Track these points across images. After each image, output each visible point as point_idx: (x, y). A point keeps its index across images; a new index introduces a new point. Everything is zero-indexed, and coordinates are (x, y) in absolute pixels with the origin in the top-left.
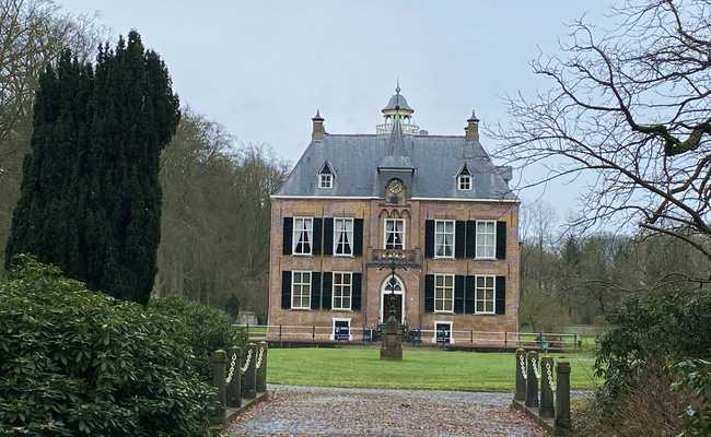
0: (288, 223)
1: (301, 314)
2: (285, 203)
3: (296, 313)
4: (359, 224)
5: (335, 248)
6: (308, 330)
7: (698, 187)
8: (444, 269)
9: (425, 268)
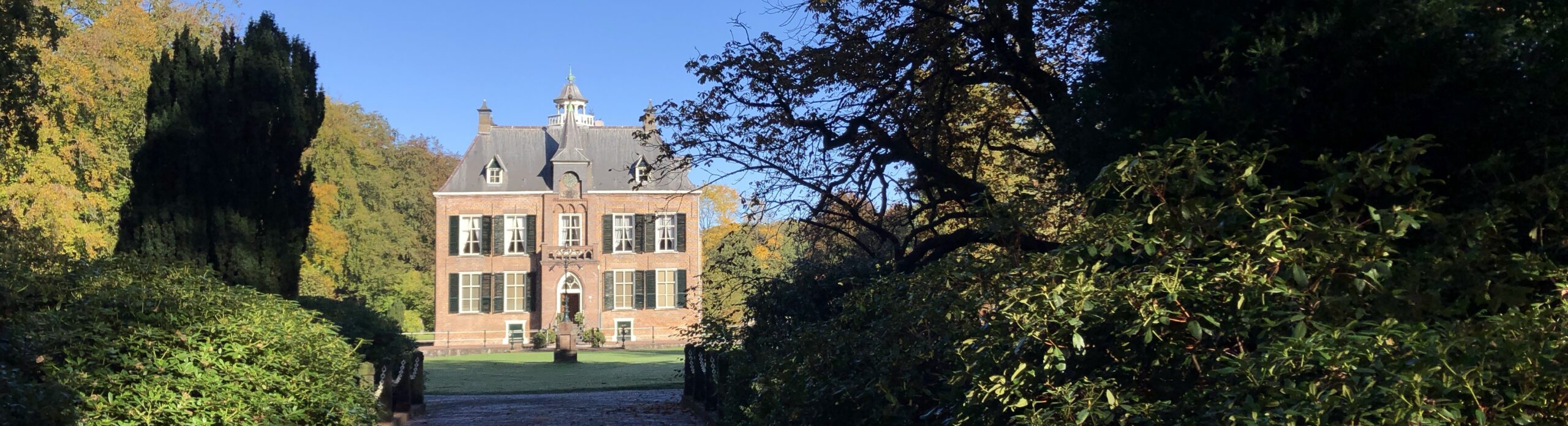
0: (454, 222)
1: (471, 317)
2: (450, 200)
3: (467, 318)
4: (530, 221)
5: (507, 246)
6: (479, 335)
7: (857, 180)
8: (623, 264)
9: (604, 264)
